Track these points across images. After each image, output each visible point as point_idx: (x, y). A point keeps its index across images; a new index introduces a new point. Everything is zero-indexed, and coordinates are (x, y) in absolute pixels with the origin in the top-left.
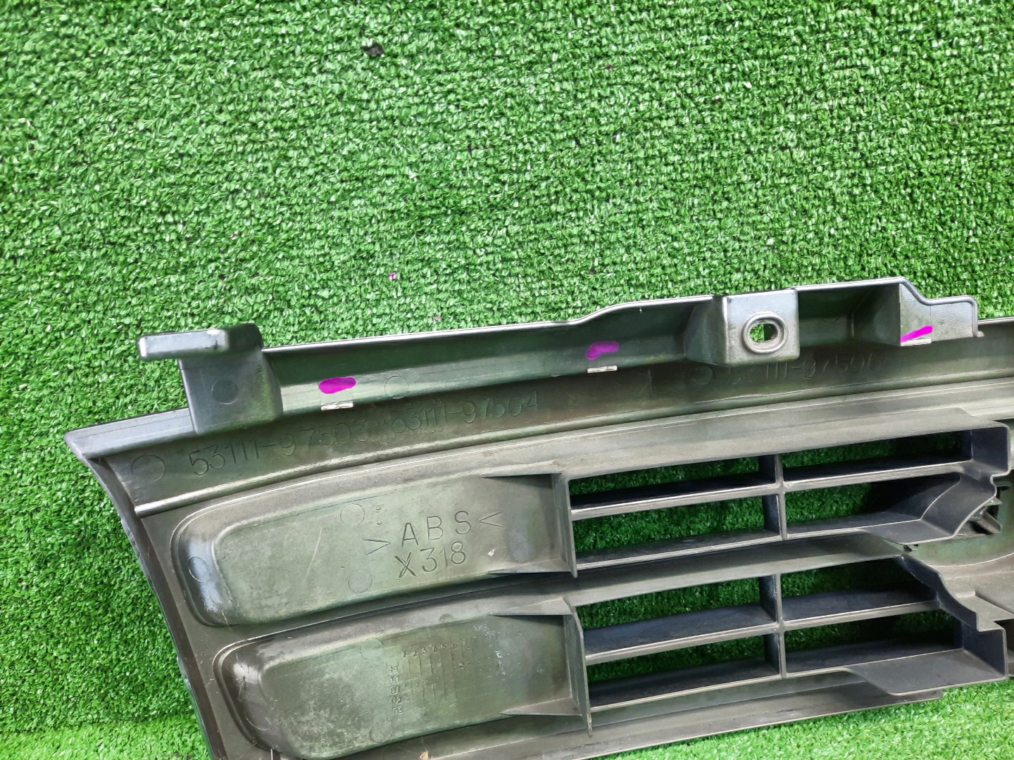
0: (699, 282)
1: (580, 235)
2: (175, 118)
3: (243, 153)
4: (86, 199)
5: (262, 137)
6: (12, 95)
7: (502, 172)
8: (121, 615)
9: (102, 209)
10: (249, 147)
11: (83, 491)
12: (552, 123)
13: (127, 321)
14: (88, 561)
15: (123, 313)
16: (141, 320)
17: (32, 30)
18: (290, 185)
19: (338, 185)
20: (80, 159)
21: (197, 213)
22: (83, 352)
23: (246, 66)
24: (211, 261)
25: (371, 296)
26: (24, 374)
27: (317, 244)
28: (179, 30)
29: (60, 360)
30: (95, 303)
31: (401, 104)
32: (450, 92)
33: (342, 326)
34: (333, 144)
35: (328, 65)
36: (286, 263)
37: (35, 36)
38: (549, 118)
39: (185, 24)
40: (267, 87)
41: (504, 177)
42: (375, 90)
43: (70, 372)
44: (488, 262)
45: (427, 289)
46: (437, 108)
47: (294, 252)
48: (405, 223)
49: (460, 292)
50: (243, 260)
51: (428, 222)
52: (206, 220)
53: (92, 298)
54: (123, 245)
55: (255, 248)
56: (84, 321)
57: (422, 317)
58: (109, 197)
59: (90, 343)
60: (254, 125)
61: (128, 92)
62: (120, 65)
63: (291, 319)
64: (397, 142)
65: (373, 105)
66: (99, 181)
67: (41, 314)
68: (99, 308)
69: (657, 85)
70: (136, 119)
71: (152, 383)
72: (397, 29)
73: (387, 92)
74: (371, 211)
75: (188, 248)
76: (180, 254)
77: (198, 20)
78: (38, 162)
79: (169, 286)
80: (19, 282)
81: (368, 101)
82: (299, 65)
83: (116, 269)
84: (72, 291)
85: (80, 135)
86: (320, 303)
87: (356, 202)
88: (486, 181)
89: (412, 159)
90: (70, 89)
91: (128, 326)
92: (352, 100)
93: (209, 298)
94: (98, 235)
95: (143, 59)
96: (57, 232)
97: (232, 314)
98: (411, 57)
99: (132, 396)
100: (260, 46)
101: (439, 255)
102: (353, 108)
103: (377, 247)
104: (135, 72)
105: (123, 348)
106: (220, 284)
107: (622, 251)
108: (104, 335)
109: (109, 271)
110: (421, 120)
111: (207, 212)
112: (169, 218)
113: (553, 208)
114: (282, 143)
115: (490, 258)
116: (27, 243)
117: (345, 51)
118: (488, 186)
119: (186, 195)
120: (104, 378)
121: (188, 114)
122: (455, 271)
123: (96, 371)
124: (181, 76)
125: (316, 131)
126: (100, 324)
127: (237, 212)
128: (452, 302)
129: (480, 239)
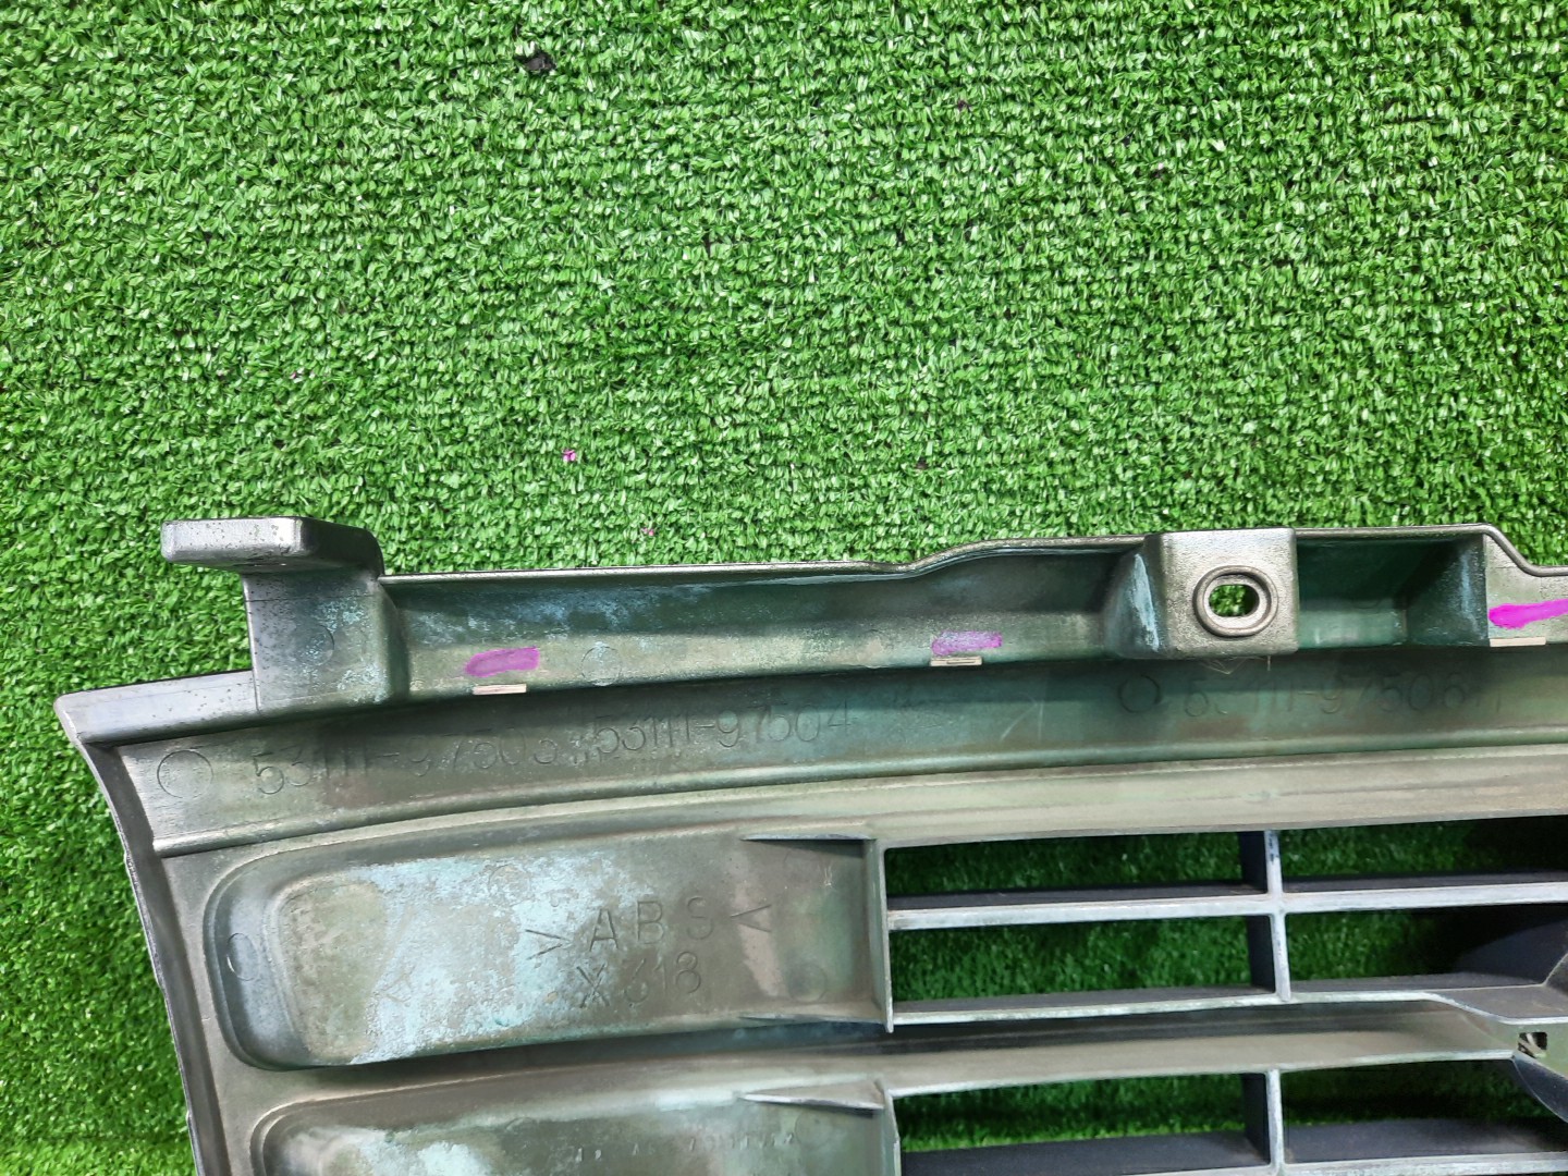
0: (1115, 492)
1: (902, 401)
2: (196, 172)
3: (311, 235)
4: (52, 305)
5: (343, 209)
7: (764, 284)
8: (127, 978)
10: (321, 226)
11: (61, 779)
12: (854, 201)
13: (122, 509)
14: (72, 889)
15: (115, 496)
16: (146, 509)
18: (392, 292)
19: (475, 297)
20: (38, 237)
21: (235, 335)
22: (53, 556)
23: (314, 84)
24: (259, 417)
25: (532, 488)
27: (440, 395)
28: (200, 20)
29: (17, 568)
30: (70, 478)
31: (585, 158)
32: (672, 140)
33: (483, 535)
34: (465, 225)
35: (456, 87)
36: (387, 426)
38: (849, 192)
40: (351, 123)
41: (767, 294)
42: (539, 132)
43: (34, 588)
44: (736, 441)
45: (630, 481)
46: (648, 169)
47: (400, 408)
48: (591, 366)
49: (687, 489)
50: (314, 418)
51: (630, 367)
52: (250, 347)
53: (65, 470)
54: (112, 384)
55: (332, 399)
56: (54, 507)
57: (620, 528)
58: (88, 303)
59: (64, 543)
60: (329, 187)
61: (115, 125)
62: (100, 77)
63: (395, 521)
64: (577, 225)
65: (536, 160)
66: (70, 276)
68: (77, 486)
69: (1049, 140)
70: (132, 171)
71: (165, 614)
72: (578, 27)
73: (560, 137)
74: (531, 343)
75: (222, 393)
76: (208, 403)
79: (190, 455)
81: (527, 152)
82: (406, 86)
83: (103, 423)
84: (33, 456)
85: (38, 195)
86: (443, 495)
87: (506, 327)
88: (734, 299)
89: (604, 256)
90: (17, 116)
91: (124, 518)
92: (498, 149)
93: (260, 477)
94: (72, 367)
95: (139, 69)
98: (603, 76)
99: (135, 633)
100: (339, 50)
101: (650, 425)
102: (499, 164)
103: (542, 406)
104: (126, 90)
105: (117, 554)
106: (276, 455)
107: (976, 431)
108: (87, 530)
109: (90, 426)
110: (620, 189)
111: (251, 333)
112: (188, 342)
113: (854, 350)
114: (377, 221)
115: (741, 433)
117: (486, 63)
118: (737, 308)
119: (215, 305)
120: (88, 601)
121: (216, 166)
122: (677, 453)
123: (75, 589)
124: (203, 100)
125: (436, 201)
126: (79, 513)
127: (301, 337)
128: (672, 504)
129: (722, 400)
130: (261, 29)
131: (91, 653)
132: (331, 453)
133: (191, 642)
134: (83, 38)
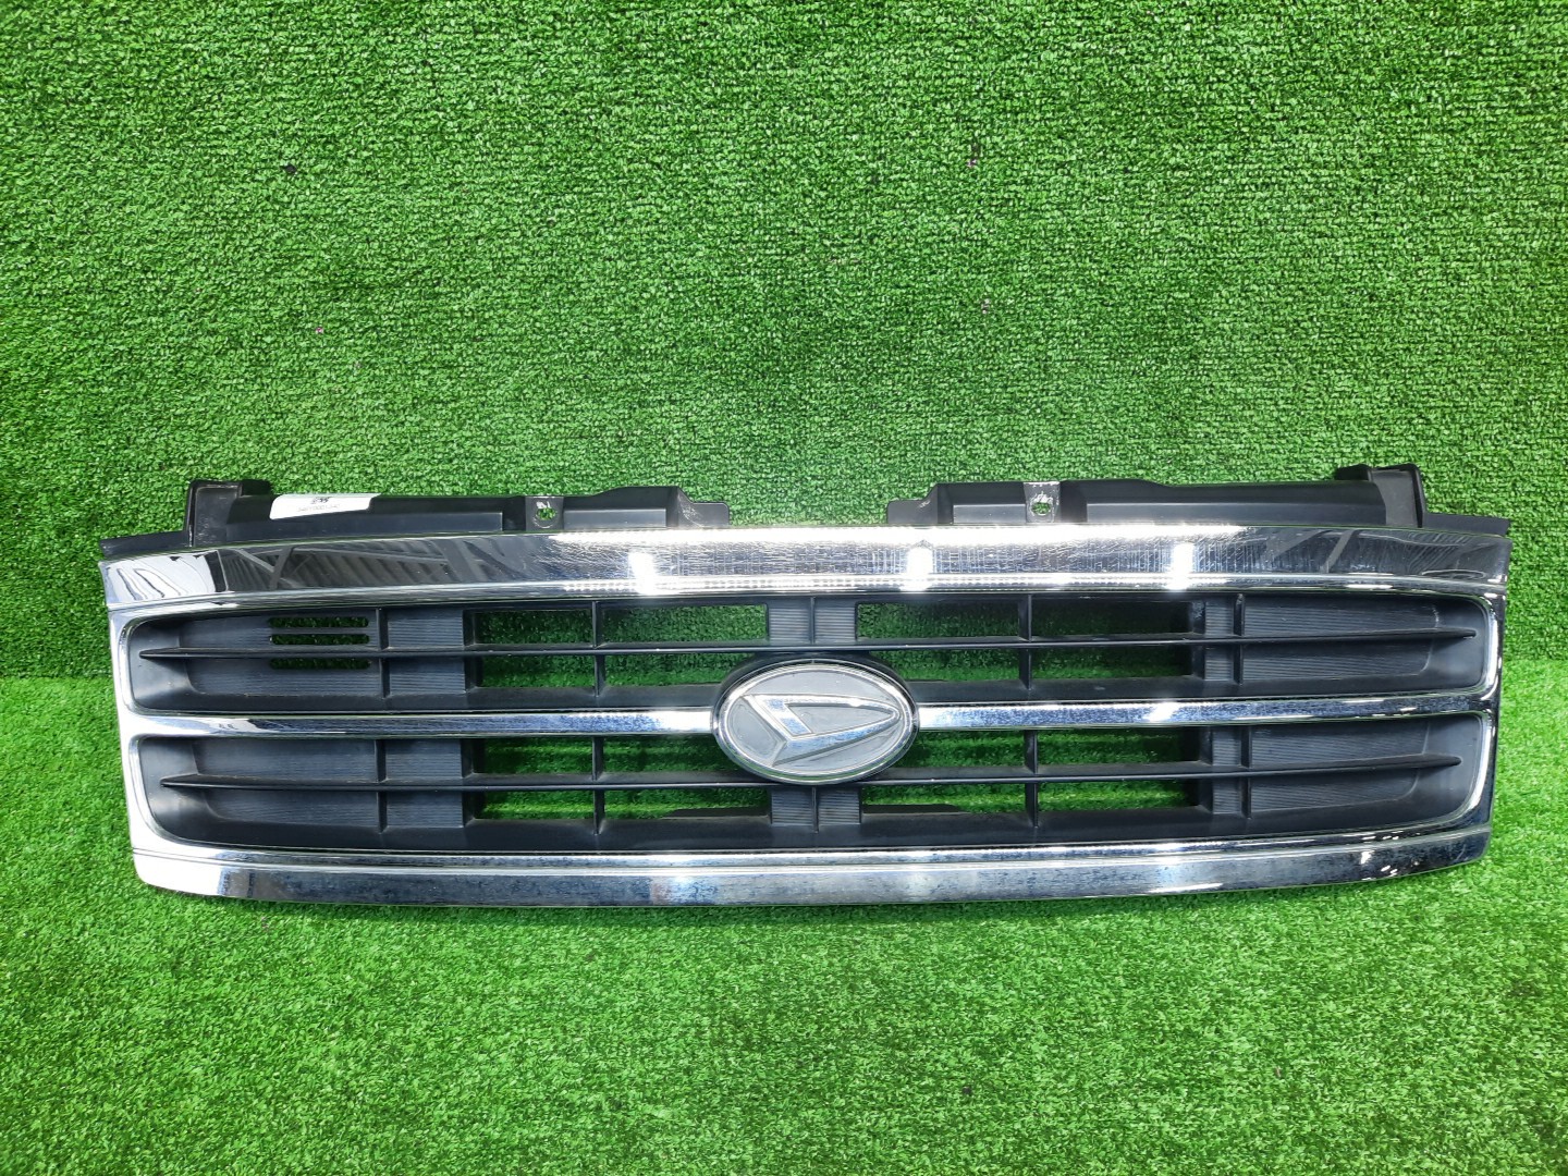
2: (152, 206)
3: (200, 233)
4: (91, 258)
5: (214, 223)
6: (38, 184)
7: (394, 260)
9: (101, 266)
10: (204, 230)
11: (92, 477)
13: (121, 348)
15: (118, 342)
16: (131, 349)
17: (51, 142)
18: (236, 258)
19: (272, 261)
20: (85, 229)
21: (170, 273)
22: (90, 368)
23: (199, 174)
24: (181, 308)
25: (303, 344)
26: (47, 381)
27: (260, 302)
28: (152, 147)
29: (73, 374)
30: (98, 333)
31: (313, 206)
32: (348, 200)
33: (283, 365)
34: (265, 231)
35: (257, 177)
36: (237, 314)
37: (54, 145)
39: (155, 143)
40: (215, 189)
41: (396, 264)
42: (293, 196)
43: (81, 383)
45: (347, 342)
46: (339, 212)
47: (243, 307)
48: (323, 292)
49: (372, 347)
50: (205, 310)
51: (341, 293)
52: (176, 278)
53: (96, 329)
54: (117, 292)
55: (212, 302)
56: (90, 346)
57: (345, 364)
58: (106, 258)
59: (95, 362)
60: (207, 214)
61: (118, 186)
62: (112, 168)
63: (244, 357)
64: (313, 233)
65: (293, 206)
67: (60, 338)
68: (101, 337)
70: (125, 204)
71: (141, 397)
72: (306, 155)
73: (301, 198)
74: (296, 280)
75: (165, 298)
76: (159, 302)
77: (165, 142)
78: (56, 229)
79: (151, 325)
80: (43, 313)
81: (289, 203)
82: (237, 176)
83: (113, 309)
84: (81, 323)
85: (85, 213)
86: (264, 346)
87: (286, 274)
88: (382, 265)
89: (324, 246)
90: (78, 181)
91: (122, 352)
92: (276, 202)
93: (182, 335)
94: (99, 285)
95: (128, 165)
96: (70, 279)
97: (199, 349)
98: (316, 174)
99: (127, 406)
100: (209, 161)
101: (352, 318)
102: (277, 207)
103: (304, 308)
104: (123, 173)
105: (119, 368)
106: (189, 326)
108: (106, 357)
109: (107, 310)
110: (330, 219)
111: (176, 273)
112: (150, 275)
114: (228, 228)
115: (392, 323)
116: (49, 286)
117: (269, 168)
118: (385, 269)
119: (161, 260)
120: (106, 390)
121: (160, 204)
122: (366, 330)
123: (100, 384)
124: (154, 178)
125: (252, 221)
126: (102, 349)
127: (198, 275)
128: (366, 354)
129: (383, 308)
130: (177, 152)
131: (107, 414)
132: (213, 325)
133: (153, 411)
134: (105, 153)
